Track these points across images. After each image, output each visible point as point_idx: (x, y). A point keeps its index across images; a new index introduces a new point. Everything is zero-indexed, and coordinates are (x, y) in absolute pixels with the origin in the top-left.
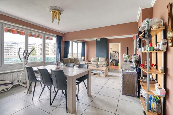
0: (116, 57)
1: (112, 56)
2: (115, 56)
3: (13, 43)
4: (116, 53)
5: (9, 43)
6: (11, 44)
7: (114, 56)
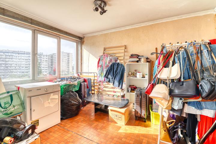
0: (143, 77)
1: (126, 75)
2: (139, 75)
3: (12, 53)
4: (142, 60)
5: (7, 52)
6: (10, 54)
7: (134, 75)
